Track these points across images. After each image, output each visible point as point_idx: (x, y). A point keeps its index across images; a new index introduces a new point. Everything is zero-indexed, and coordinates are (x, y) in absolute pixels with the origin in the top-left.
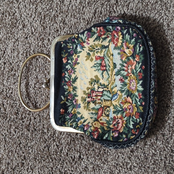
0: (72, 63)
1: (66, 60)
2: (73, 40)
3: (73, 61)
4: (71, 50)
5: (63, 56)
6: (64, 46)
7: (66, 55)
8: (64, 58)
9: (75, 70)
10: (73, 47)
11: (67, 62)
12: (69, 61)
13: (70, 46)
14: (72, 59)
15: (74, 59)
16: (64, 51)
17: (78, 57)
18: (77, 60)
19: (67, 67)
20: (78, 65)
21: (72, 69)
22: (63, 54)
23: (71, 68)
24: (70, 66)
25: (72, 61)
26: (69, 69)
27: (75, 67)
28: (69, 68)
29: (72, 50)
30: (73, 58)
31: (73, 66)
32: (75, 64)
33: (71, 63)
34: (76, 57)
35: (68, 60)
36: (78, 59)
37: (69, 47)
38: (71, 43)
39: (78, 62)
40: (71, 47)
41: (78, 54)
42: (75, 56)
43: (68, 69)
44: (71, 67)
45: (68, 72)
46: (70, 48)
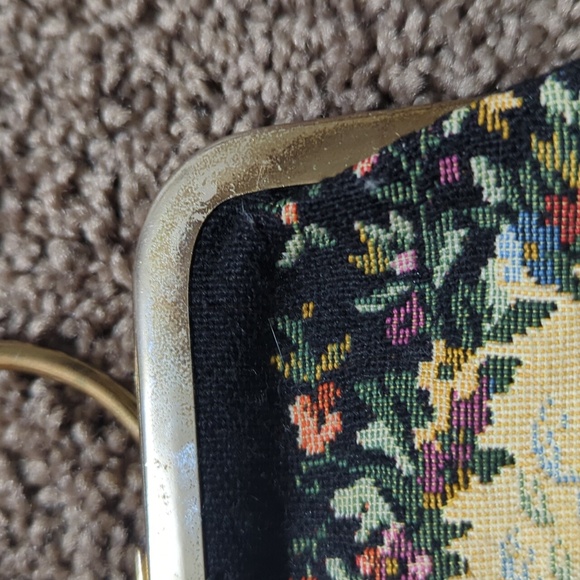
0: (413, 455)
1: (333, 421)
2: (449, 170)
3: (423, 435)
4: (393, 291)
5: (293, 367)
6: (310, 251)
7: (334, 356)
8: (307, 389)
9: (456, 546)
10: (420, 259)
11: (344, 443)
12: (376, 435)
13: (395, 247)
14: (412, 404)
15: (429, 412)
16: (308, 310)
17: (498, 376)
18: (472, 415)
19: (344, 502)
20: (486, 479)
21: (409, 532)
22: (289, 348)
23: (396, 527)
24: (386, 494)
25: (408, 436)
26: (376, 537)
27: (450, 514)
28: (369, 522)
29: (404, 298)
30: (424, 395)
31: (428, 501)
32: (451, 464)
33: (390, 462)
34: (465, 383)
35: (357, 416)
36: (495, 403)
37: (369, 263)
38: (408, 211)
39: (485, 441)
40: (404, 263)
41: (491, 349)
42: (446, 372)
43: (361, 536)
44: (399, 511)
45: (365, 565)
46: (390, 276)
